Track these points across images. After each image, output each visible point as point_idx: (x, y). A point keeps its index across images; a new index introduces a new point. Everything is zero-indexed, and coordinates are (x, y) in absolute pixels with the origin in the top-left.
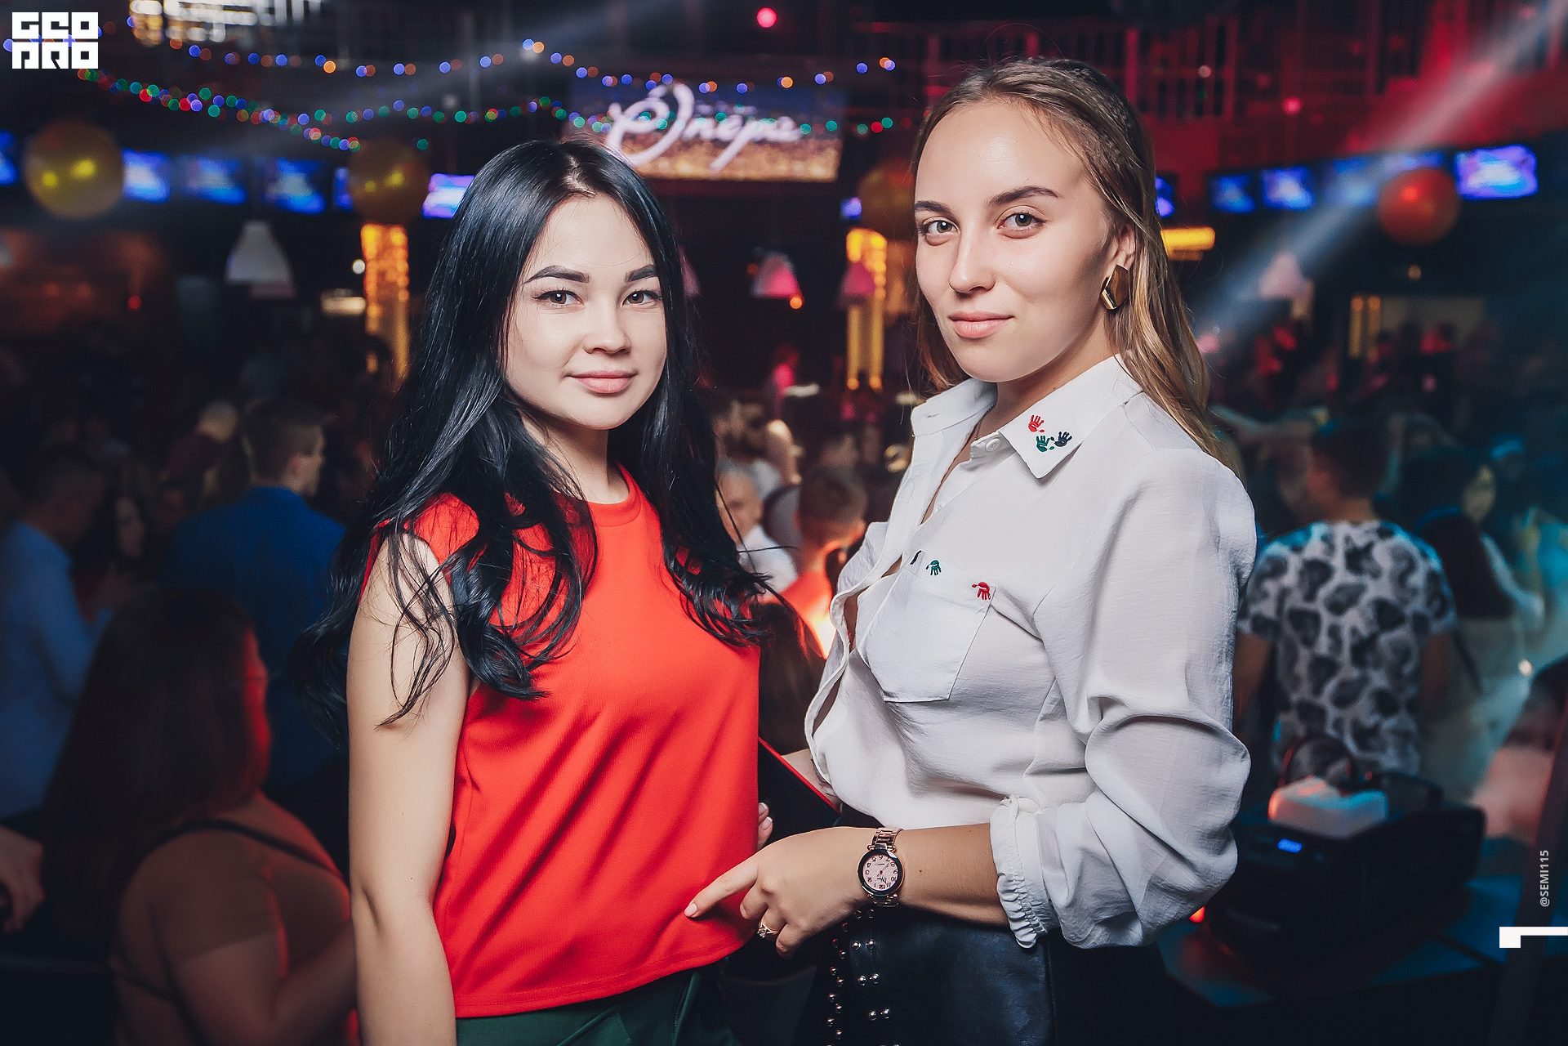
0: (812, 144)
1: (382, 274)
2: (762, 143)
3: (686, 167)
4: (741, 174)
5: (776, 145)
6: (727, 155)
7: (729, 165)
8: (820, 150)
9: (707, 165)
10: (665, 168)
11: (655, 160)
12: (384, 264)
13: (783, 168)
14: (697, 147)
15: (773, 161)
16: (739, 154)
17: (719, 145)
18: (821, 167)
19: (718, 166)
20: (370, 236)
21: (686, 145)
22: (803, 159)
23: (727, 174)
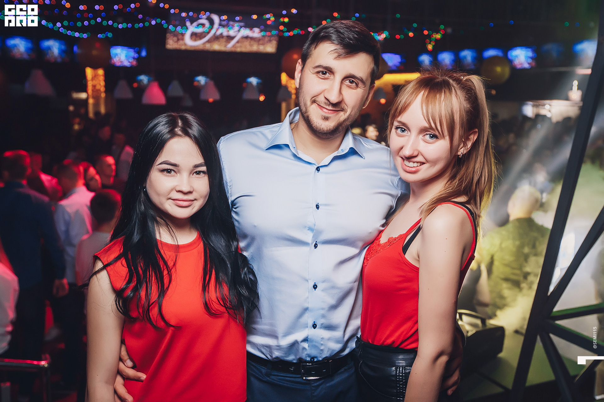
0: (267, 39)
1: (94, 86)
2: (247, 37)
3: (216, 47)
4: (239, 50)
5: (252, 39)
6: (233, 42)
7: (234, 46)
8: (270, 41)
9: (226, 46)
10: (208, 47)
11: (204, 44)
12: (95, 82)
13: (255, 48)
14: (221, 40)
15: (251, 45)
16: (238, 42)
17: (230, 38)
18: (270, 48)
19: (230, 46)
20: (89, 72)
21: (217, 38)
22: (263, 44)
23: (233, 50)
